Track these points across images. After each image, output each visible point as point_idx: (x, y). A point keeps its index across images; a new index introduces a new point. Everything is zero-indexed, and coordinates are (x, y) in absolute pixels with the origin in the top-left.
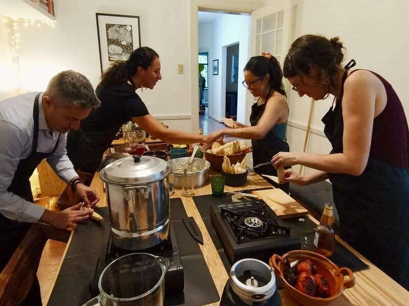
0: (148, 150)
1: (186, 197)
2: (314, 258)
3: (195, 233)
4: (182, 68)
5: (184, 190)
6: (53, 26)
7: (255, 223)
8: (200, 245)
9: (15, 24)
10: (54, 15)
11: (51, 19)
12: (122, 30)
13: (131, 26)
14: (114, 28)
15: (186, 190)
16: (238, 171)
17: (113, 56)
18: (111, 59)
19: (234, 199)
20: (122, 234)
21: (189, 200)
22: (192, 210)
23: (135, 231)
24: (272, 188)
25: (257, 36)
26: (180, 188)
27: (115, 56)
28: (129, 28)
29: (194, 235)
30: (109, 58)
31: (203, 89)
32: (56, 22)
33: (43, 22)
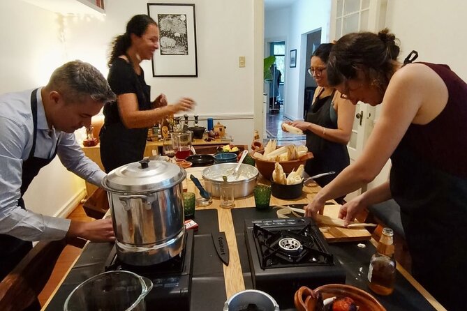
0: (195, 153)
1: (224, 208)
2: (359, 297)
3: (222, 250)
4: (244, 61)
5: (222, 200)
6: (103, 20)
7: (293, 246)
8: (224, 266)
9: (65, 20)
10: (103, 8)
11: (100, 12)
12: (175, 20)
13: (185, 15)
14: (167, 18)
15: (225, 200)
16: (290, 181)
17: (165, 50)
18: (163, 53)
19: (280, 214)
20: (126, 248)
21: (226, 212)
22: (226, 225)
23: (142, 245)
24: (333, 204)
25: (337, 20)
26: (218, 198)
27: (168, 49)
28: (183, 18)
29: (220, 253)
30: (161, 51)
31: (278, 85)
32: (105, 15)
33: (92, 16)
